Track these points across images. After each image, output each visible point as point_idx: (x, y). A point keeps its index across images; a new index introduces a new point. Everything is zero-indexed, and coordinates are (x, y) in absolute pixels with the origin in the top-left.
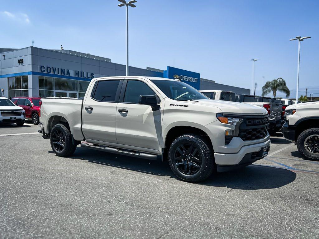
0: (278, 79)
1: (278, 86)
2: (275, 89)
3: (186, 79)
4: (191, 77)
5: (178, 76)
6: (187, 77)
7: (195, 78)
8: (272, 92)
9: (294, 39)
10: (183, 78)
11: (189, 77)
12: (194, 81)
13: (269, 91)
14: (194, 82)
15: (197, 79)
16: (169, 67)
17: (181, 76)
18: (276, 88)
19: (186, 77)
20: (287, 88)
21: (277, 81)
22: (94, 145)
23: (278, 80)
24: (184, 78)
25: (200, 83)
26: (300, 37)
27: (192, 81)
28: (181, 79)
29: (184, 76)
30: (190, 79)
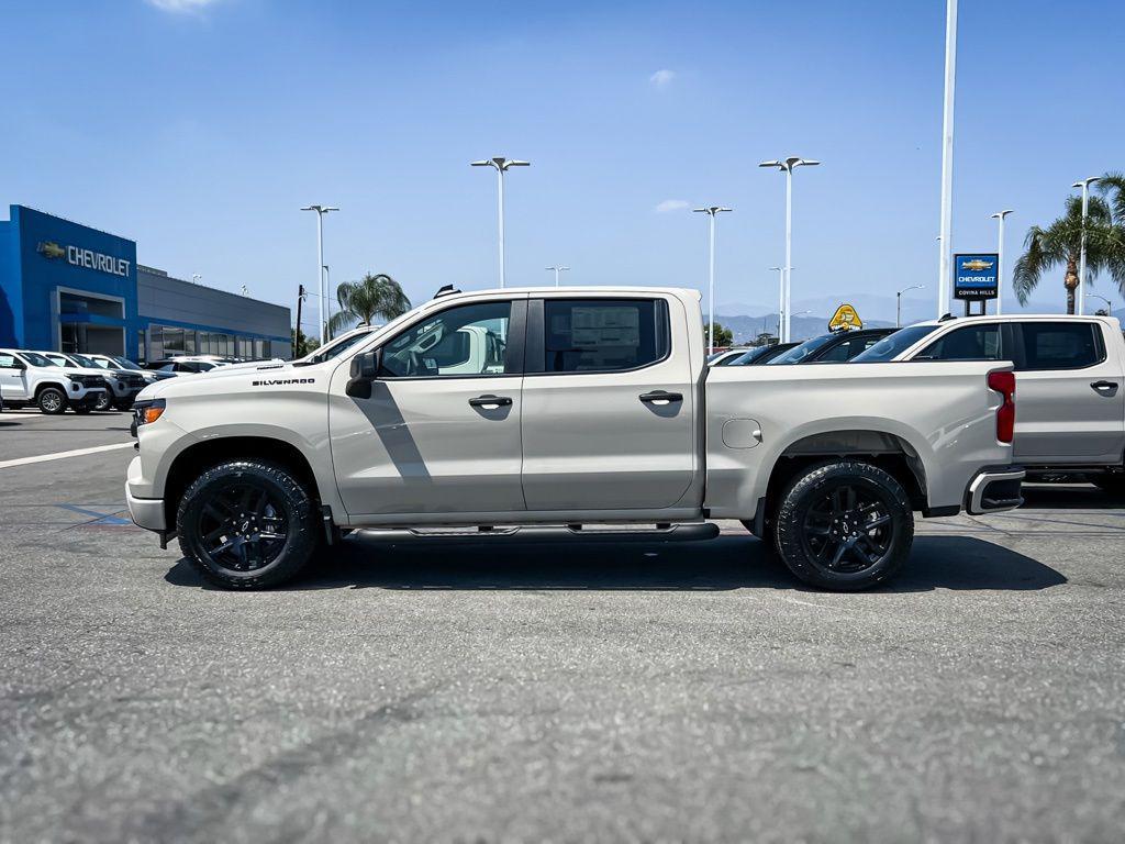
1: (375, 298)
2: (365, 309)
3: (89, 262)
4: (106, 254)
5: (60, 247)
6: (91, 253)
7: (121, 261)
9: (485, 162)
10: (78, 256)
11: (101, 255)
12: (117, 270)
13: (349, 316)
14: (119, 275)
15: (128, 263)
16: (20, 207)
17: (71, 247)
18: (370, 305)
19: (88, 255)
24: (81, 256)
25: (136, 279)
26: (503, 160)
27: (110, 271)
28: (71, 261)
29: (80, 248)
30: (103, 262)
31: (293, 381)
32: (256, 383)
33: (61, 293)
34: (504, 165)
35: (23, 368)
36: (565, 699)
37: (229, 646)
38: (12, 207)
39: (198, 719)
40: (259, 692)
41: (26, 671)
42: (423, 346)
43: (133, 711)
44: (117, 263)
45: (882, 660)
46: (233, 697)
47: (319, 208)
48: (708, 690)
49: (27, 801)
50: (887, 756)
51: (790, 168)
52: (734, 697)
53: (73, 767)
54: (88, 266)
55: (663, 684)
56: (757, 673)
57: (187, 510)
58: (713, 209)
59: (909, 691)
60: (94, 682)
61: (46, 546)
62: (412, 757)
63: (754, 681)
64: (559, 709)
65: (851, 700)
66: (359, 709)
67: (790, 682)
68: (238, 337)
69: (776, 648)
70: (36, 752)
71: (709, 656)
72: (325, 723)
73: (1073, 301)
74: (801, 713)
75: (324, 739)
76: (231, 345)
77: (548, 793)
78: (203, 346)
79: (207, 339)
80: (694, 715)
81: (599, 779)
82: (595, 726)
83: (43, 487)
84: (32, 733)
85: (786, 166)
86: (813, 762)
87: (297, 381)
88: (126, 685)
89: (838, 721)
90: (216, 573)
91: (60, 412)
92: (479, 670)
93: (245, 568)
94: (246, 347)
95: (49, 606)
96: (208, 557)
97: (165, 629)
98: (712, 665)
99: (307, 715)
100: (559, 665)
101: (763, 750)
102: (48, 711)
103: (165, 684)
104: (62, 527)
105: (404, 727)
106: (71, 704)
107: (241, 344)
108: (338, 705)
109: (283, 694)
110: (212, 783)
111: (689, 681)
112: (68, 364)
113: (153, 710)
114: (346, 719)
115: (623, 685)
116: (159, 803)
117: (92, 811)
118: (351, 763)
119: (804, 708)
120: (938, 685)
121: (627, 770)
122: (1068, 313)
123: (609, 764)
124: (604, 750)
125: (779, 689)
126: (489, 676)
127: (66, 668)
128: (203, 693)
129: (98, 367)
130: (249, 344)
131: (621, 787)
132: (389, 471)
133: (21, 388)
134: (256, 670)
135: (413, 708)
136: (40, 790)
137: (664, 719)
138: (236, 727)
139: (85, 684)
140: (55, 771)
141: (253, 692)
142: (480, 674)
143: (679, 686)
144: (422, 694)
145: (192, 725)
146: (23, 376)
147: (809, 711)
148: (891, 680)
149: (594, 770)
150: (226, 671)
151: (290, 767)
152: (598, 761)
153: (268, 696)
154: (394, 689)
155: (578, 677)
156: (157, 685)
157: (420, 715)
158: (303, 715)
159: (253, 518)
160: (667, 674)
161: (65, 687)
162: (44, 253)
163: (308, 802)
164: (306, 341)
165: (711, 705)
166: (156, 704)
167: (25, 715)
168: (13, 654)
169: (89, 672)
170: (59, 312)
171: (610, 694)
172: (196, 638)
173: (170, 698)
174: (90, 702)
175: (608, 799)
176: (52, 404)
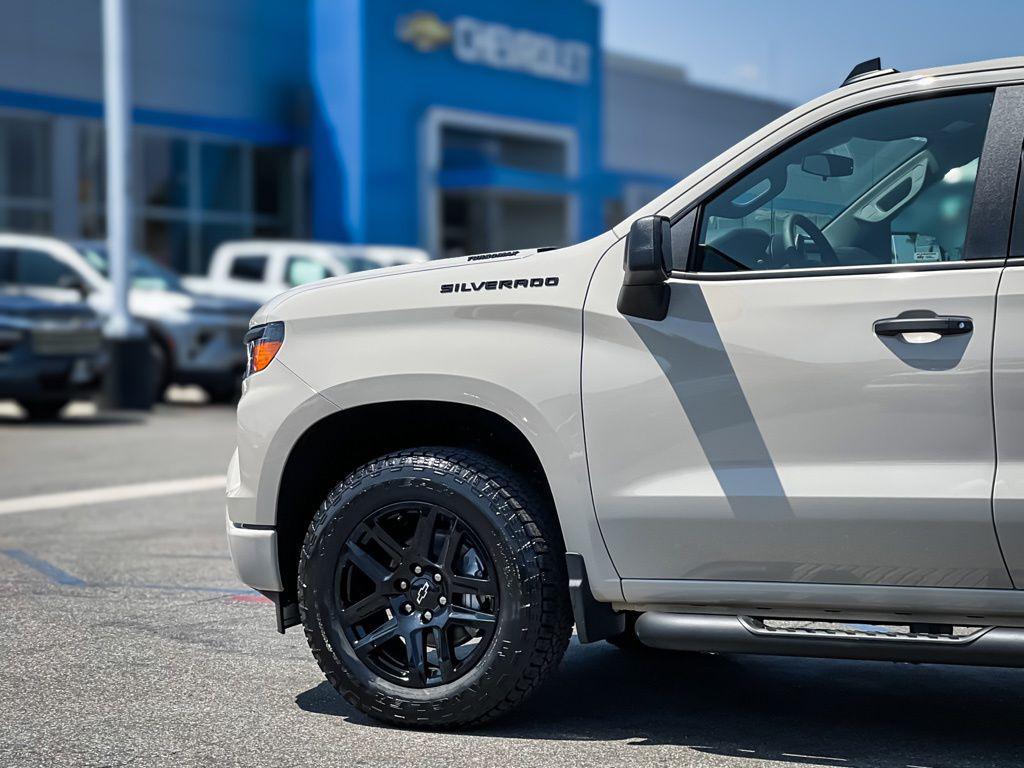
3: (500, 56)
10: (479, 42)
12: (559, 68)
19: (500, 39)
24: (484, 42)
28: (464, 54)
31: (518, 283)
32: (446, 289)
42: (884, 205)
44: (560, 53)
54: (499, 63)
57: (314, 554)
87: (524, 283)
90: (364, 686)
93: (418, 682)
96: (351, 653)
132: (700, 484)
159: (438, 577)
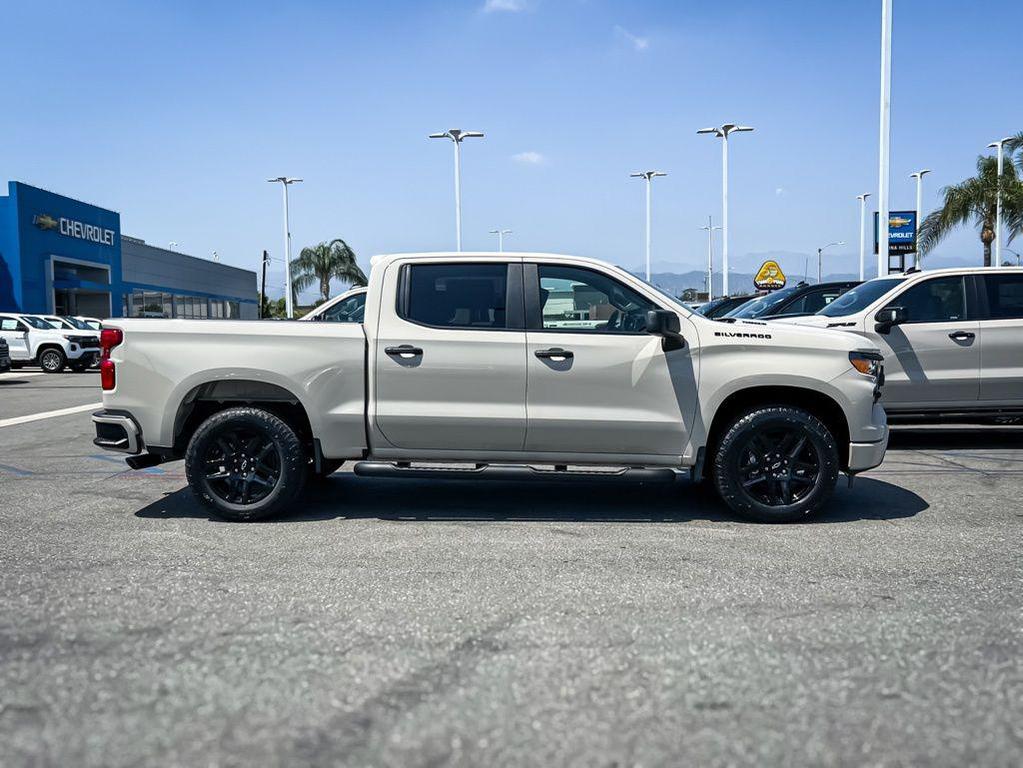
0: (332, 243)
1: (333, 262)
2: (324, 272)
3: (78, 233)
4: (93, 225)
5: (53, 219)
6: (81, 224)
7: (106, 231)
8: (318, 281)
9: (442, 134)
10: (69, 227)
11: (89, 226)
12: (103, 239)
13: (309, 279)
14: (105, 244)
15: (112, 233)
16: (18, 183)
17: (63, 219)
18: (329, 268)
19: (78, 226)
20: (357, 270)
21: (329, 249)
22: (400, 465)
23: (334, 246)
24: (71, 227)
25: (121, 248)
26: (458, 132)
27: (97, 240)
28: (63, 232)
29: (70, 220)
30: (91, 232)
33: (55, 262)
34: (460, 136)
35: (26, 330)
36: (635, 631)
37: (303, 584)
38: (10, 183)
39: (302, 650)
40: (348, 626)
41: (127, 608)
43: (241, 644)
44: (103, 233)
45: (916, 593)
46: (326, 630)
47: (284, 179)
48: (766, 622)
49: (179, 728)
50: (964, 684)
51: (726, 134)
52: (793, 628)
53: (208, 696)
54: (78, 236)
55: (721, 618)
56: (804, 606)
58: (649, 174)
59: (955, 622)
60: (193, 618)
61: (97, 494)
62: (515, 686)
63: (806, 614)
64: (633, 642)
65: (904, 631)
66: (447, 642)
67: (840, 614)
68: (210, 300)
69: (814, 583)
70: (170, 683)
71: (753, 591)
72: (421, 654)
73: (990, 255)
74: (862, 643)
75: (428, 669)
76: (204, 306)
77: (656, 719)
78: (180, 309)
79: (183, 301)
80: (763, 646)
81: (700, 706)
82: (674, 657)
83: (70, 440)
84: (157, 665)
85: (722, 132)
86: (895, 689)
88: (224, 620)
89: (901, 650)
91: (59, 370)
92: (542, 605)
94: (216, 308)
95: (122, 548)
97: (236, 568)
98: (760, 599)
99: (402, 648)
100: (615, 600)
101: (844, 678)
102: (163, 645)
103: (259, 620)
104: (105, 475)
105: (495, 658)
106: (181, 639)
107: (213, 306)
108: (426, 638)
109: (371, 627)
110: (340, 710)
111: (744, 615)
112: (65, 326)
113: (258, 644)
114: (438, 650)
115: (684, 619)
116: (303, 729)
117: (242, 737)
118: (461, 692)
119: (863, 639)
120: (979, 615)
121: (722, 699)
122: (985, 266)
123: (703, 692)
124: (693, 679)
125: (832, 621)
126: (554, 610)
127: (163, 606)
128: (298, 626)
129: (91, 328)
130: (220, 306)
131: (724, 714)
133: (24, 349)
134: (336, 605)
135: (497, 640)
136: (188, 718)
137: (736, 650)
138: (341, 659)
139: (186, 620)
140: (192, 701)
141: (344, 626)
142: (545, 608)
143: (737, 619)
144: (498, 628)
145: (300, 657)
146: (26, 338)
147: (869, 642)
148: (934, 612)
149: (690, 698)
150: (311, 607)
151: (406, 695)
152: (690, 689)
153: (358, 629)
154: (471, 622)
155: (638, 611)
156: (250, 621)
157: (506, 647)
158: (398, 647)
160: (721, 608)
161: (169, 623)
162: (40, 225)
163: (438, 728)
164: (268, 302)
165: (774, 637)
166: (259, 638)
167: (144, 650)
168: (108, 592)
169: (185, 609)
170: (53, 278)
171: (674, 626)
172: (270, 576)
173: (269, 631)
174: (196, 637)
175: (716, 724)
176: (53, 364)
